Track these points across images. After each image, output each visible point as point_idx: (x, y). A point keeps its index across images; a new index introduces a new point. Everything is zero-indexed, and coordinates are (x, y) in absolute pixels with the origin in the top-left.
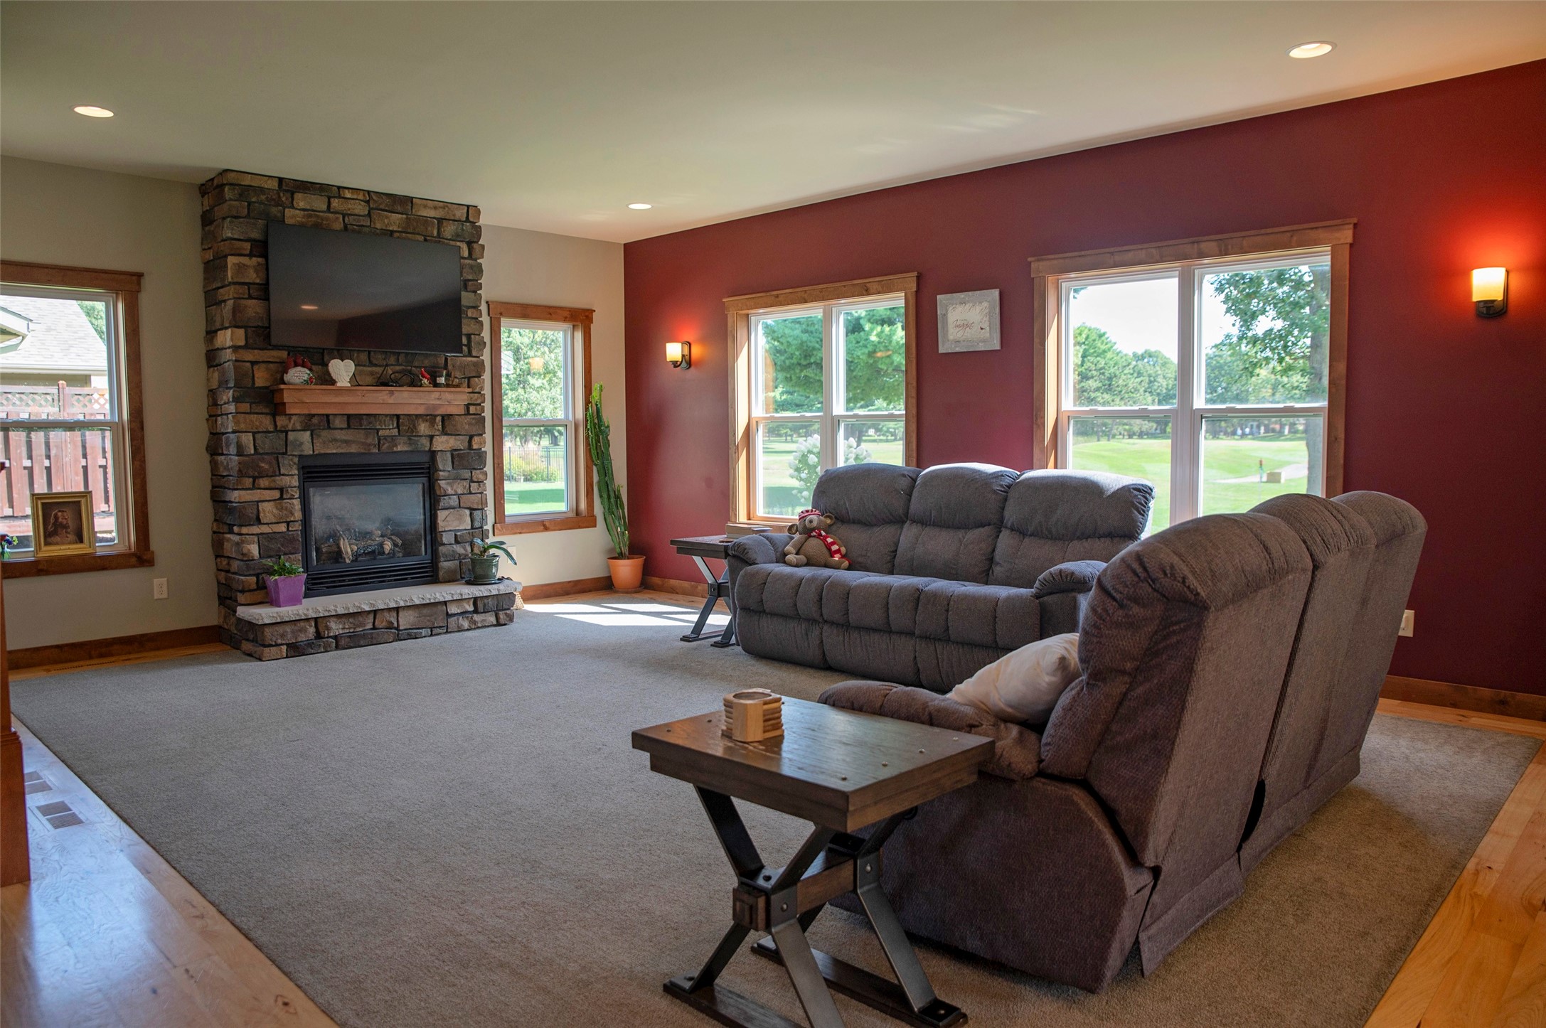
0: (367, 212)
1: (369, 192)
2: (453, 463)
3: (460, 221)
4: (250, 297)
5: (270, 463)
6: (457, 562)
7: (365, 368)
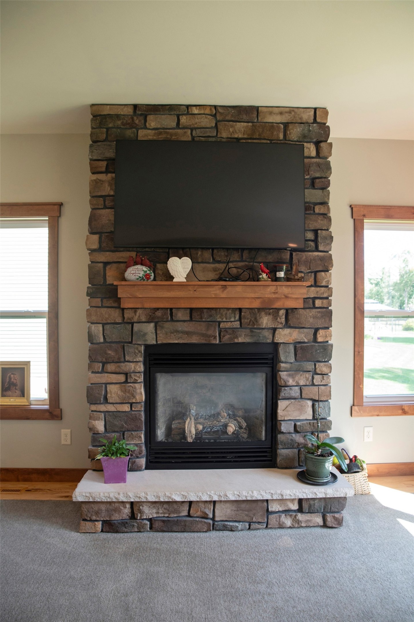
0: (214, 125)
1: (215, 107)
2: (296, 355)
3: (307, 123)
4: (105, 207)
5: (116, 351)
6: (296, 451)
7: (208, 265)
